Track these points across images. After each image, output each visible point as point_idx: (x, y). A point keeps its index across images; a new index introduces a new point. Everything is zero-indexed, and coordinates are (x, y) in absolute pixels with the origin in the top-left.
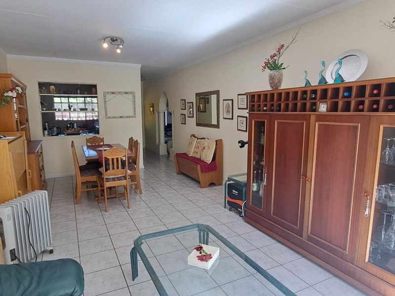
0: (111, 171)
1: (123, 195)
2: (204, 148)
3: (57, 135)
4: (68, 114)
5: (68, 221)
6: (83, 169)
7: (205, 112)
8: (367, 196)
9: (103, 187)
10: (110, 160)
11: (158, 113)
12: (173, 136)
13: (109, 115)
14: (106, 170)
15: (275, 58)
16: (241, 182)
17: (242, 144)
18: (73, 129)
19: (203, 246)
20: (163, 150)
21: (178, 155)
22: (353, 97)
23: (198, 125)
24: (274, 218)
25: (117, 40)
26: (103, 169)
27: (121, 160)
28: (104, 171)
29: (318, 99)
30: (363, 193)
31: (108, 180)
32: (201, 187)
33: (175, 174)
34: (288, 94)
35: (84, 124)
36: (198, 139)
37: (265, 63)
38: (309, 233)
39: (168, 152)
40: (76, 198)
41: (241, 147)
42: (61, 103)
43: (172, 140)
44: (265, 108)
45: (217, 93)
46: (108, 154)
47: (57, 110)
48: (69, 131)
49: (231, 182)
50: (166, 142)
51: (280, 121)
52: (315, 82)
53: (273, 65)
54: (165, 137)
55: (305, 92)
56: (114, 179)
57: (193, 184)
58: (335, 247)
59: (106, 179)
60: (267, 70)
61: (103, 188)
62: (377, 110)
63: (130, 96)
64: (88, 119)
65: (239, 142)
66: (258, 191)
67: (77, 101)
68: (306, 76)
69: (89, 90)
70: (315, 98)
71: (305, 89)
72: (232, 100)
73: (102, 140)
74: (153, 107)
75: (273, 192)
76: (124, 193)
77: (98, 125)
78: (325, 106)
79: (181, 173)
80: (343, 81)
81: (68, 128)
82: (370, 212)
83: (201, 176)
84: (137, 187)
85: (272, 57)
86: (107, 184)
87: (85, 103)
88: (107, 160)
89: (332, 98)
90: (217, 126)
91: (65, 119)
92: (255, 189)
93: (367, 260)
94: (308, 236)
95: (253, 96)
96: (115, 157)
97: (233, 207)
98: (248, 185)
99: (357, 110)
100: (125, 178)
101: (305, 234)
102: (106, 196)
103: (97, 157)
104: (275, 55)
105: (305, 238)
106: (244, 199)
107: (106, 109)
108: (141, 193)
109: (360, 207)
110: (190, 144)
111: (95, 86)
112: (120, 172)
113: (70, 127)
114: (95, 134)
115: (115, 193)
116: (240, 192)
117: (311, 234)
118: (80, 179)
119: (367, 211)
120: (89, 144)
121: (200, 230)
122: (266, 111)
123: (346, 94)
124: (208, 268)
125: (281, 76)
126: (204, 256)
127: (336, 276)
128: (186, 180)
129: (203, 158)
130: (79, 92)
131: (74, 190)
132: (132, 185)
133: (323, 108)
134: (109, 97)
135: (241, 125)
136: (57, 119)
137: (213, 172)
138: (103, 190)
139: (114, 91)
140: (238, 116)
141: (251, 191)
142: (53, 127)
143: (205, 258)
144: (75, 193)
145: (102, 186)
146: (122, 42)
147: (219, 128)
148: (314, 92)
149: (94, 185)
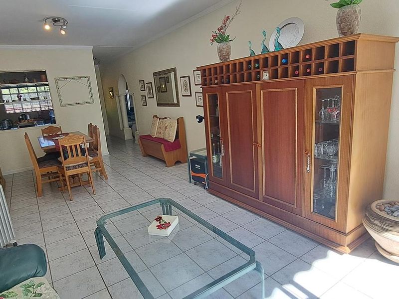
0: (70, 159)
1: (88, 183)
2: (166, 128)
3: (9, 128)
4: (19, 106)
5: (31, 214)
6: (40, 161)
7: (167, 92)
8: (307, 154)
9: (65, 176)
10: (68, 148)
11: (119, 97)
12: (136, 120)
13: (64, 103)
14: (65, 159)
15: (223, 31)
16: (203, 156)
17: (200, 119)
18: (26, 121)
19: (163, 216)
20: (128, 135)
21: (142, 137)
22: (289, 64)
23: (159, 105)
24: (234, 186)
25: (59, 20)
26: (62, 158)
27: (80, 147)
28: (63, 160)
29: (261, 68)
30: (304, 151)
31: (68, 168)
32: (167, 166)
33: (141, 157)
34: (235, 65)
35: (39, 115)
36: (160, 119)
37: (213, 36)
38: (264, 194)
39: (134, 136)
40: (37, 191)
41: (199, 122)
42: (10, 94)
43: (135, 123)
44: (216, 81)
45: (174, 70)
46: (64, 142)
47: (5, 101)
48: (22, 123)
49: (194, 157)
50: (130, 127)
51: (229, 92)
52: (258, 52)
53: (220, 38)
54: (129, 121)
55: (249, 62)
56: (75, 167)
57: (159, 164)
58: (286, 204)
59: (66, 167)
60: (215, 43)
61: (64, 178)
62: (309, 74)
63: (85, 81)
64: (43, 109)
65: (197, 117)
66: (218, 163)
67: (28, 91)
68: (250, 47)
69: (38, 77)
70: (258, 68)
71: (249, 59)
72: (189, 77)
73: (60, 129)
74: (112, 91)
75: (231, 162)
76: (89, 181)
77: (54, 115)
78: (268, 74)
79: (147, 155)
80: (282, 48)
81: (20, 120)
82: (310, 168)
83: (166, 156)
84: (102, 173)
85: (220, 30)
86: (69, 173)
87: (37, 92)
88: (64, 148)
89: (272, 66)
90: (178, 105)
91: (18, 111)
92: (215, 161)
93: (312, 211)
94: (264, 197)
95: (205, 70)
96: (73, 144)
97: (197, 181)
98: (208, 158)
99: (294, 75)
100: (86, 164)
101: (261, 197)
102: (68, 185)
103: (55, 147)
104: (222, 28)
105: (261, 200)
106: (206, 172)
107: (60, 96)
108: (107, 179)
109: (302, 164)
110: (153, 124)
111: (44, 73)
112: (80, 160)
113: (23, 119)
114: (52, 124)
115: (79, 181)
116: (202, 165)
117: (266, 195)
118: (39, 171)
119: (308, 167)
120: (45, 135)
121: (162, 204)
122: (217, 84)
123: (284, 61)
124: (167, 235)
125: (229, 48)
126: (163, 224)
127: (288, 229)
128: (152, 161)
129: (166, 138)
130: (27, 80)
131: (36, 184)
132: (97, 171)
133: (266, 76)
134: (61, 83)
135: (200, 101)
136: (8, 112)
137: (177, 150)
138: (65, 180)
139: (66, 76)
140: (196, 92)
141: (212, 163)
142: (4, 120)
143: (163, 226)
144: (36, 187)
145: (63, 176)
146: (65, 22)
147: (179, 106)
148: (257, 61)
149: (55, 175)
